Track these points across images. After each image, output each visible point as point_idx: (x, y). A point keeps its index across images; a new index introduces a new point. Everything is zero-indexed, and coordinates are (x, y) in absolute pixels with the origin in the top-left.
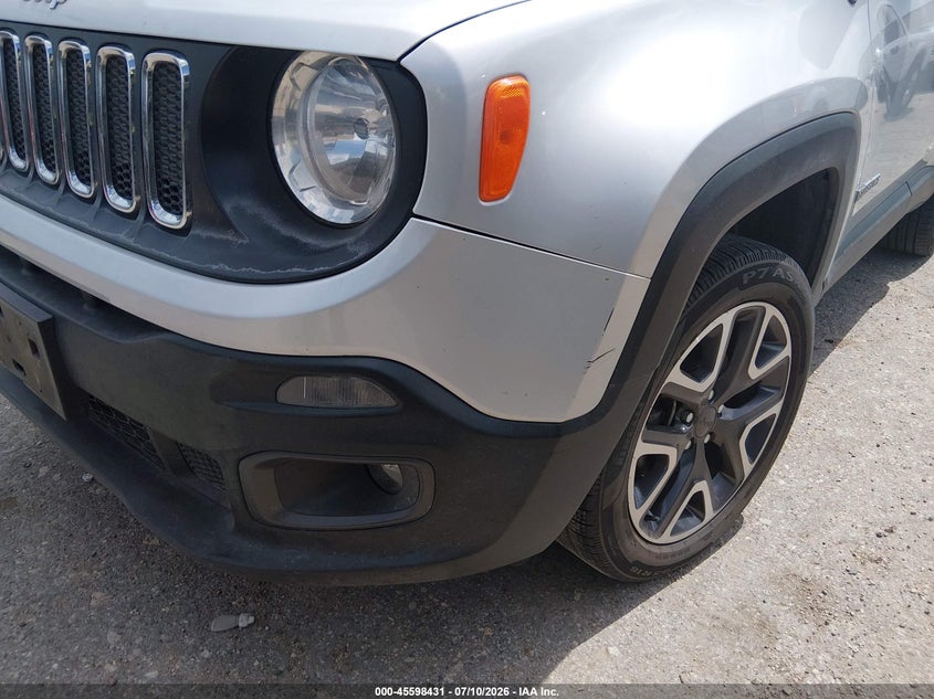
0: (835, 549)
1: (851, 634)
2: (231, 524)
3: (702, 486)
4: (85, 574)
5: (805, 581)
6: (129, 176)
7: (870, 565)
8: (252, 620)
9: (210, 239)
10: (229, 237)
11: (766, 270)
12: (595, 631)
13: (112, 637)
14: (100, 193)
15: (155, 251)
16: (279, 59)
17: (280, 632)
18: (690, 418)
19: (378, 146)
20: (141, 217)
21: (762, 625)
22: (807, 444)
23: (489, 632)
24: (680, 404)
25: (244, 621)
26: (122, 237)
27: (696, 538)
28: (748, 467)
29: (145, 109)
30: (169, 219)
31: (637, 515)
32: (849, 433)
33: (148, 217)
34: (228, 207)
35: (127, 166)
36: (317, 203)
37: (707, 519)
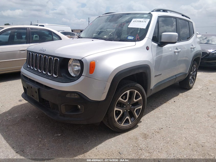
0: (152, 130)
1: (150, 140)
2: (59, 115)
3: (128, 117)
4: (36, 129)
5: (145, 134)
6: (51, 71)
7: (157, 133)
8: (60, 135)
9: (60, 78)
10: (62, 78)
11: (133, 85)
12: (111, 138)
13: (40, 136)
14: (47, 73)
15: (53, 80)
16: (69, 59)
17: (64, 137)
18: (125, 106)
19: (80, 68)
20: (52, 76)
21: (136, 139)
22: (153, 117)
23: (95, 138)
24: (123, 104)
25: (59, 135)
26: (49, 78)
27: (128, 126)
28: (137, 116)
29: (54, 62)
30: (55, 76)
31: (116, 119)
32: (161, 115)
33: (53, 76)
34: (62, 75)
35: (51, 70)
36: (72, 74)
37: (130, 124)
